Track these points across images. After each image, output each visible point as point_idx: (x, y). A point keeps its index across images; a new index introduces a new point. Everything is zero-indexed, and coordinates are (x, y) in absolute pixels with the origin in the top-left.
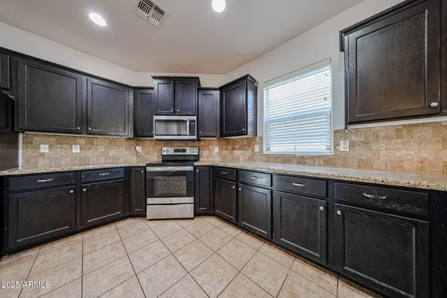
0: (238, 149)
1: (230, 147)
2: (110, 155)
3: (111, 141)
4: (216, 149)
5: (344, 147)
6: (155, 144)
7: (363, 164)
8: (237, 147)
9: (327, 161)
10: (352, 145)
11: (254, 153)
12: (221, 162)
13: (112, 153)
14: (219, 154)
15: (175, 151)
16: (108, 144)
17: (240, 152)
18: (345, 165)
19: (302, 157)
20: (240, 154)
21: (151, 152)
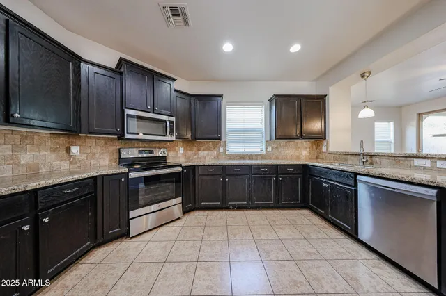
0: (204, 150)
1: (195, 149)
2: (22, 162)
3: (24, 137)
4: (182, 150)
5: (270, 149)
6: (106, 143)
7: (277, 158)
8: (202, 148)
9: (263, 157)
10: (272, 149)
11: (219, 154)
12: (186, 162)
13: (26, 158)
14: (184, 155)
15: (140, 152)
16: (18, 141)
17: (206, 153)
18: (270, 158)
19: (251, 155)
20: (205, 155)
21: (97, 155)
